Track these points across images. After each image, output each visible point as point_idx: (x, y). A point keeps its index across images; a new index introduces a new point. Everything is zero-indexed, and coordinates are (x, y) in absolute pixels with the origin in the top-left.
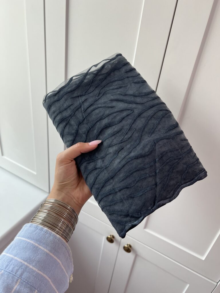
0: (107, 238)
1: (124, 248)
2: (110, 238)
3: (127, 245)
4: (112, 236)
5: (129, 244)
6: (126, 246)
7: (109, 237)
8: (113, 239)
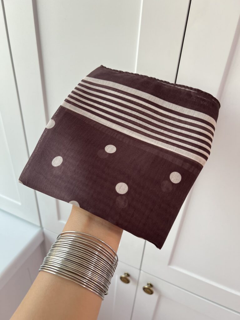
0: (121, 278)
1: (144, 289)
2: (125, 278)
3: (148, 284)
4: (126, 274)
5: (149, 283)
6: (146, 287)
7: (123, 276)
8: (128, 278)
